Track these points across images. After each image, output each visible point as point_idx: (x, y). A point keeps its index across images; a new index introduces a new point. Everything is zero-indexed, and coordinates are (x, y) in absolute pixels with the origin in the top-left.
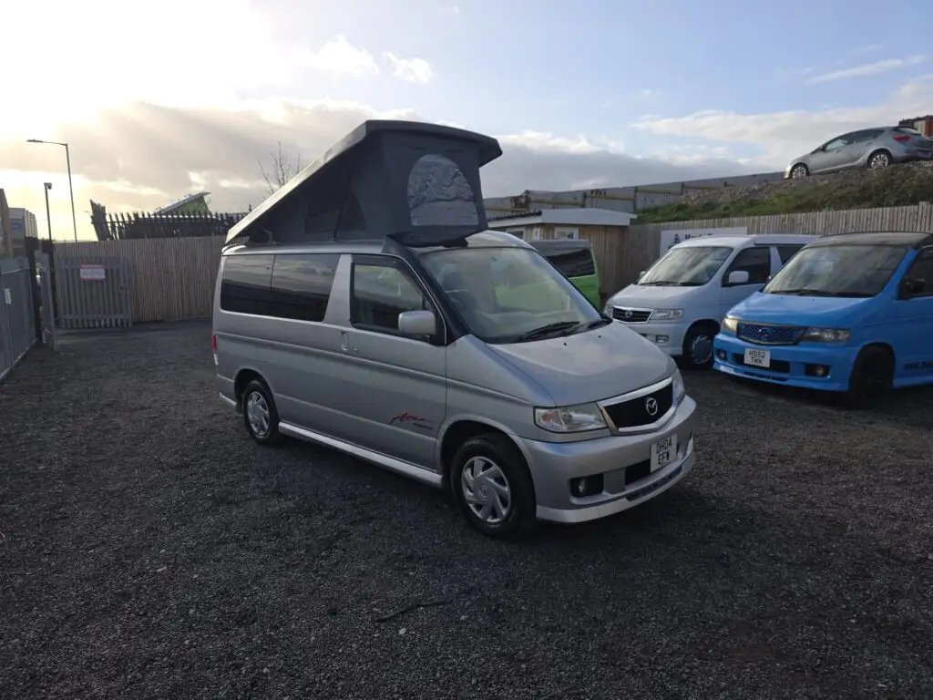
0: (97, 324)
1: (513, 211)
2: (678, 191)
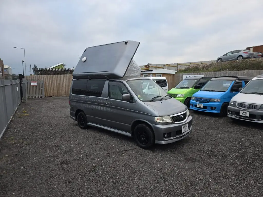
0: (35, 97)
1: (145, 69)
2: (189, 64)
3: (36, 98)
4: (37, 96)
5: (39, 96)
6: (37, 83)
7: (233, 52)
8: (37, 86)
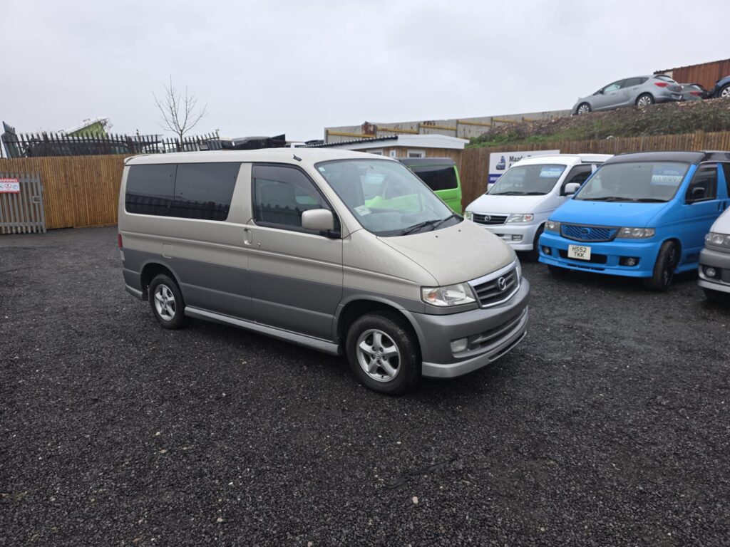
0: (14, 231)
1: (364, 137)
2: (488, 123)
3: (17, 233)
4: (21, 227)
5: (26, 227)
6: (18, 184)
7: (623, 84)
8: (17, 194)
